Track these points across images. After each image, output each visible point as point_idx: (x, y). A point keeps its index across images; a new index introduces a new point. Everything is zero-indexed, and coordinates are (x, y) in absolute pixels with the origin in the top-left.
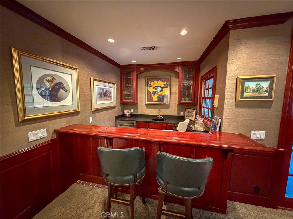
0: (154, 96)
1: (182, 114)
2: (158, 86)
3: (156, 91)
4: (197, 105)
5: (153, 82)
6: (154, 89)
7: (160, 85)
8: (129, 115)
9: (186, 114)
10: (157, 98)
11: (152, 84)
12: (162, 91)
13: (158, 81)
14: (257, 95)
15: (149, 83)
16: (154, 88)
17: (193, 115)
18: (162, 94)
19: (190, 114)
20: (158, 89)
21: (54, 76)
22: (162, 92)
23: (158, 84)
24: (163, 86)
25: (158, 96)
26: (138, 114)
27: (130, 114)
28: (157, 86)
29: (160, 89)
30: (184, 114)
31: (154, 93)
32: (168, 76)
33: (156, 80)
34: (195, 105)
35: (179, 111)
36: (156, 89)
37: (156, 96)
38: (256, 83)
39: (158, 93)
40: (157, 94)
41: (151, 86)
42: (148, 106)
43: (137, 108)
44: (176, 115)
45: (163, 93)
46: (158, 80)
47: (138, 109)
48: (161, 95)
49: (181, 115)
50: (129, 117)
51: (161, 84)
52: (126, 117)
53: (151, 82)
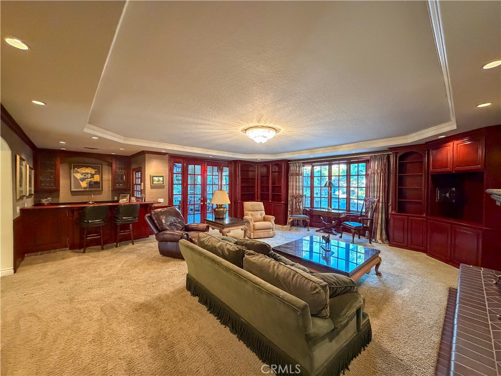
0: (83, 182)
2: (87, 173)
4: (130, 190)
5: (81, 169)
7: (90, 172)
10: (86, 185)
11: (79, 170)
12: (93, 177)
14: (159, 183)
15: (76, 169)
16: (82, 174)
18: (93, 181)
22: (92, 179)
23: (87, 171)
24: (93, 173)
25: (88, 182)
30: (118, 198)
33: (84, 166)
34: (128, 190)
35: (113, 196)
37: (86, 183)
38: (158, 178)
40: (86, 180)
41: (79, 173)
42: (74, 193)
44: (110, 200)
45: (94, 179)
47: (59, 197)
49: (115, 199)
53: (78, 168)
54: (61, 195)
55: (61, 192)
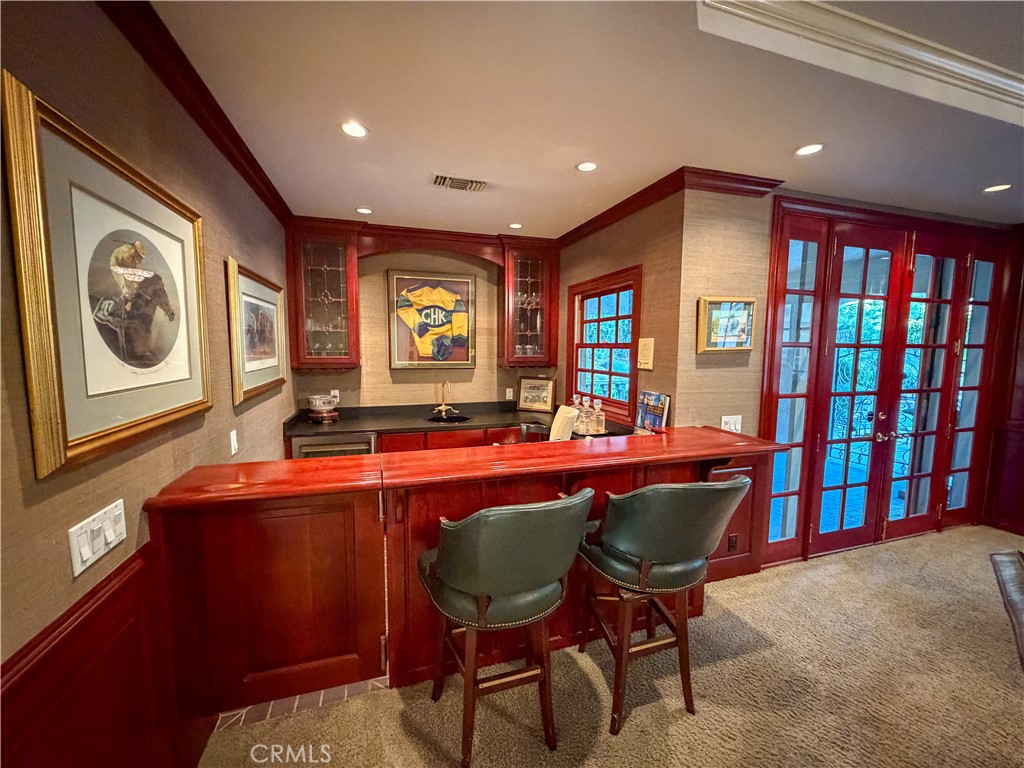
0: (423, 339)
1: (509, 395)
2: (434, 307)
3: (428, 321)
5: (418, 292)
6: (420, 314)
7: (443, 302)
8: (330, 412)
9: (523, 394)
10: (432, 347)
11: (412, 297)
12: (450, 322)
13: (434, 287)
15: (404, 293)
16: (420, 311)
17: (544, 394)
18: (449, 334)
19: (535, 393)
20: (436, 317)
21: (137, 243)
22: (447, 327)
23: (435, 298)
24: (451, 307)
25: (437, 340)
26: (361, 406)
27: (335, 410)
28: (431, 304)
29: (441, 316)
30: (517, 393)
31: (423, 330)
32: (466, 275)
33: (425, 283)
34: (548, 367)
35: (502, 385)
36: (427, 316)
37: (429, 341)
38: (729, 313)
39: (437, 330)
40: (431, 332)
41: (411, 305)
42: (398, 375)
43: (357, 386)
44: (495, 399)
45: (452, 328)
46: (434, 285)
47: (360, 388)
48: (446, 337)
49: (507, 398)
50: (334, 421)
51: (443, 297)
52: (318, 421)
53: (409, 291)
54: (365, 380)
55: (363, 371)
